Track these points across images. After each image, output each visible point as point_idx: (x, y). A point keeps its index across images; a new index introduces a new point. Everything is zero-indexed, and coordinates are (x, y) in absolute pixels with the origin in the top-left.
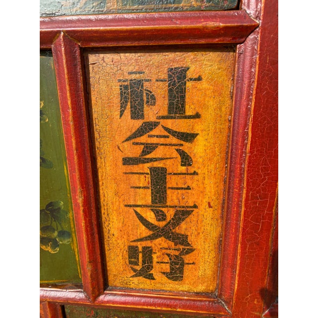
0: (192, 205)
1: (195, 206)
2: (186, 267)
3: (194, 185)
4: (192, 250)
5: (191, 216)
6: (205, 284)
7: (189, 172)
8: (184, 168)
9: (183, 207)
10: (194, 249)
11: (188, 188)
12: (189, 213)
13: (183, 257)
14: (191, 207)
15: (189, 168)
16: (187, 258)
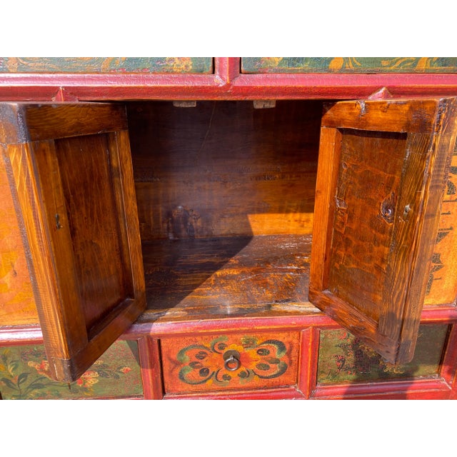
0: (449, 227)
1: (451, 229)
2: (434, 282)
3: (454, 211)
4: (441, 267)
5: (447, 237)
6: (447, 296)
7: (452, 199)
8: (449, 196)
9: (442, 230)
10: (443, 266)
11: (449, 213)
12: (445, 234)
13: (433, 273)
14: (448, 229)
15: (453, 196)
16: (436, 275)
